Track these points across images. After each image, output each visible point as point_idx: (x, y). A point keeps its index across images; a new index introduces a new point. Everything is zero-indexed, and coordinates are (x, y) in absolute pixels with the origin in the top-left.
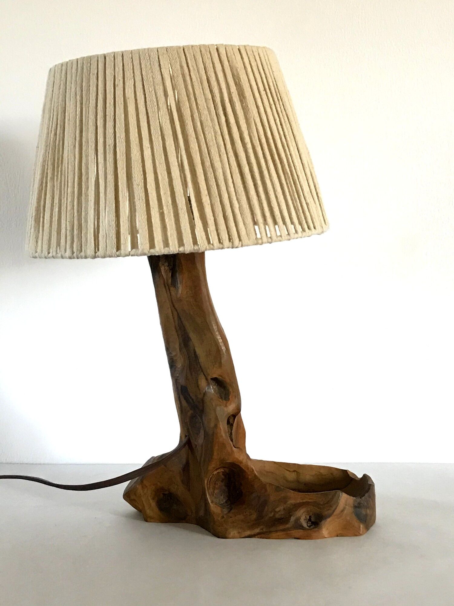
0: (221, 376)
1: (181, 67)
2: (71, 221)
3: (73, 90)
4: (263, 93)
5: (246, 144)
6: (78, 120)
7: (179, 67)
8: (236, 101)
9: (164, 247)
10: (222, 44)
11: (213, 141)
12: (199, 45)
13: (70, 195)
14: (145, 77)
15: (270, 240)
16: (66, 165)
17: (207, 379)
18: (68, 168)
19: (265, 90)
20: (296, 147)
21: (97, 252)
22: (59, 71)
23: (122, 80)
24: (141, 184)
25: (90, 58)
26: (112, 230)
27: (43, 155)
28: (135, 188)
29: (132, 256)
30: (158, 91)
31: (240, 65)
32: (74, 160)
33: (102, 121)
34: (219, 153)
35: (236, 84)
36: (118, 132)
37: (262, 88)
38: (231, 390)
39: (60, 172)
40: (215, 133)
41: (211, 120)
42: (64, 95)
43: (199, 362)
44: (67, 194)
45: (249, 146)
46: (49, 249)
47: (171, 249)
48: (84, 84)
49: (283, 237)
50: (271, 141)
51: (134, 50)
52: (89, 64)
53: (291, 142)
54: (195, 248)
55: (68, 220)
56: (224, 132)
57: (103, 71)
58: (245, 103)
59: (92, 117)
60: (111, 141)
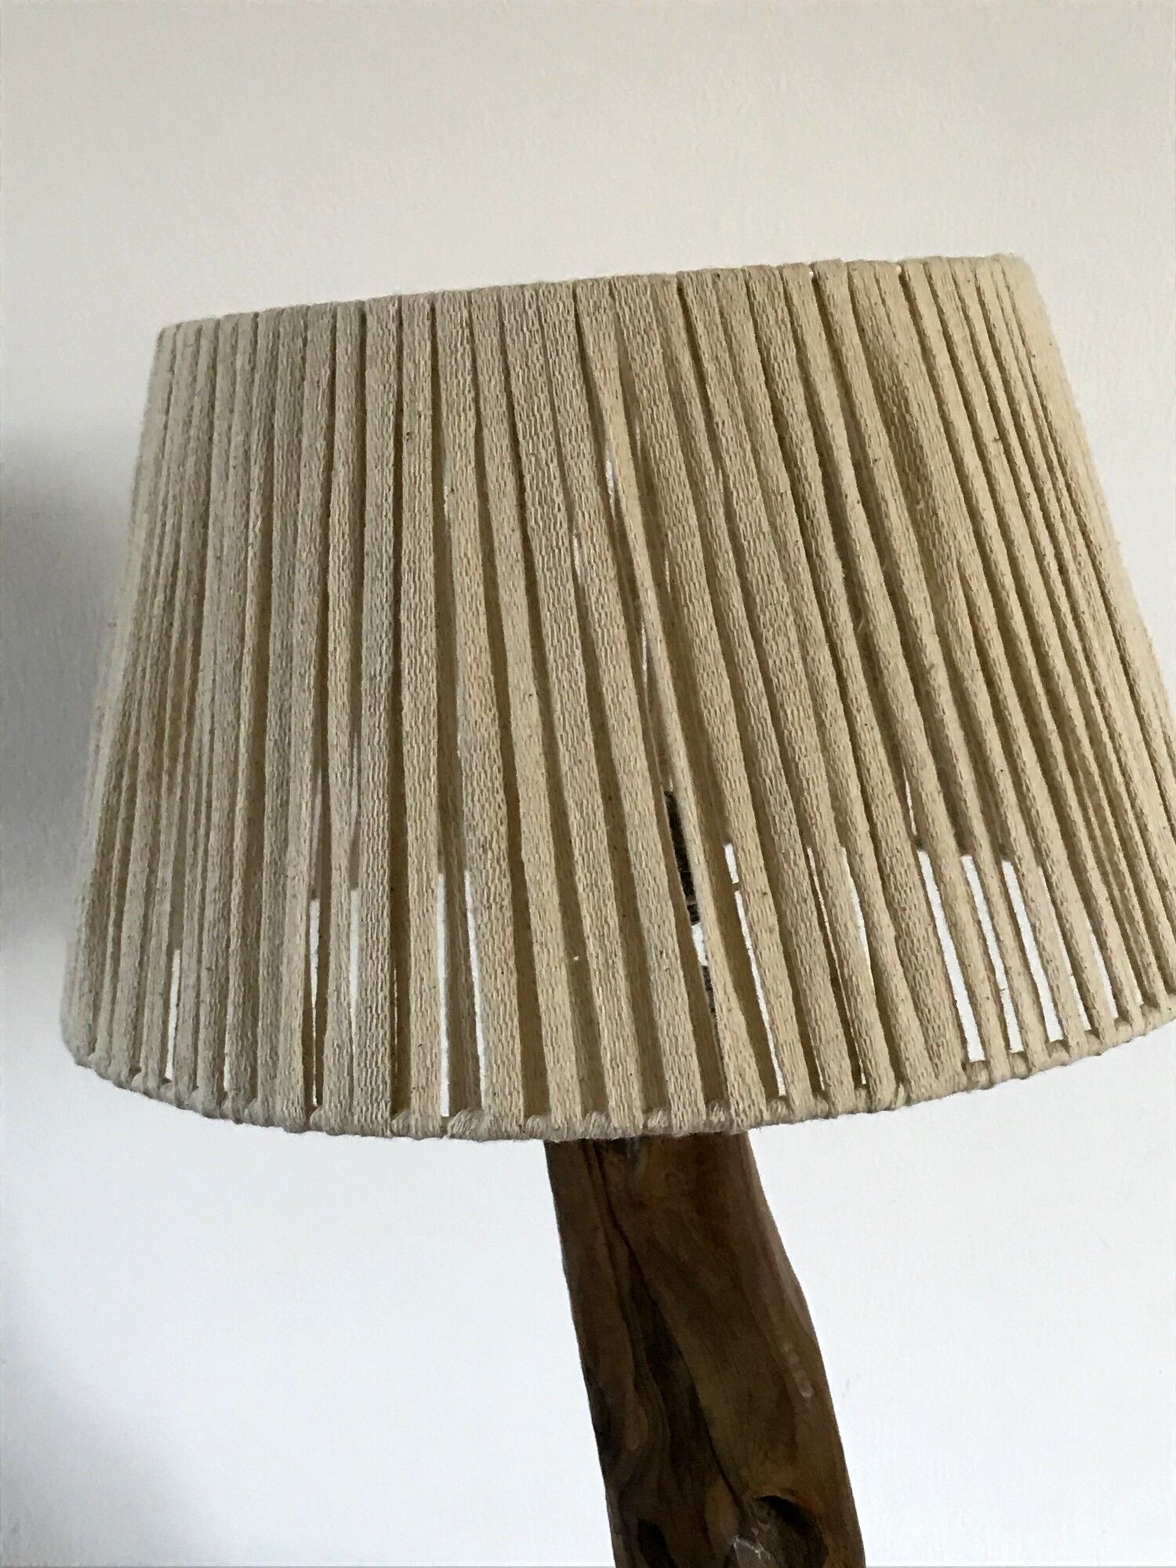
0: (792, 1492)
1: (670, 361)
2: (216, 967)
3: (237, 439)
4: (994, 450)
5: (929, 672)
6: (252, 564)
7: (658, 360)
8: (888, 494)
9: (585, 1112)
10: (837, 263)
11: (792, 666)
12: (743, 270)
13: (217, 860)
14: (522, 402)
15: (1021, 1068)
16: (206, 738)
17: (737, 1501)
18: (212, 749)
19: (1003, 436)
20: (1117, 655)
21: (314, 1109)
22: (190, 351)
23: (429, 413)
24: (498, 842)
25: (304, 314)
26: (373, 1028)
27: (126, 670)
28: (472, 858)
29: (453, 1136)
30: (572, 463)
31: (905, 345)
32: (234, 721)
33: (346, 576)
34: (817, 715)
35: (888, 422)
36: (407, 624)
37: (989, 432)
38: (828, 1540)
39: (181, 759)
40: (803, 630)
41: (787, 581)
42: (205, 454)
43: (710, 1439)
44: (206, 851)
45: (940, 678)
46: (134, 1058)
47: (615, 1123)
48: (279, 419)
49: (1074, 1050)
50: (1027, 649)
51: (480, 291)
52: (300, 341)
53: (1098, 632)
54: (714, 1119)
55: (205, 964)
56: (840, 629)
57: (352, 372)
58: (927, 503)
59: (306, 553)
60: (382, 662)
